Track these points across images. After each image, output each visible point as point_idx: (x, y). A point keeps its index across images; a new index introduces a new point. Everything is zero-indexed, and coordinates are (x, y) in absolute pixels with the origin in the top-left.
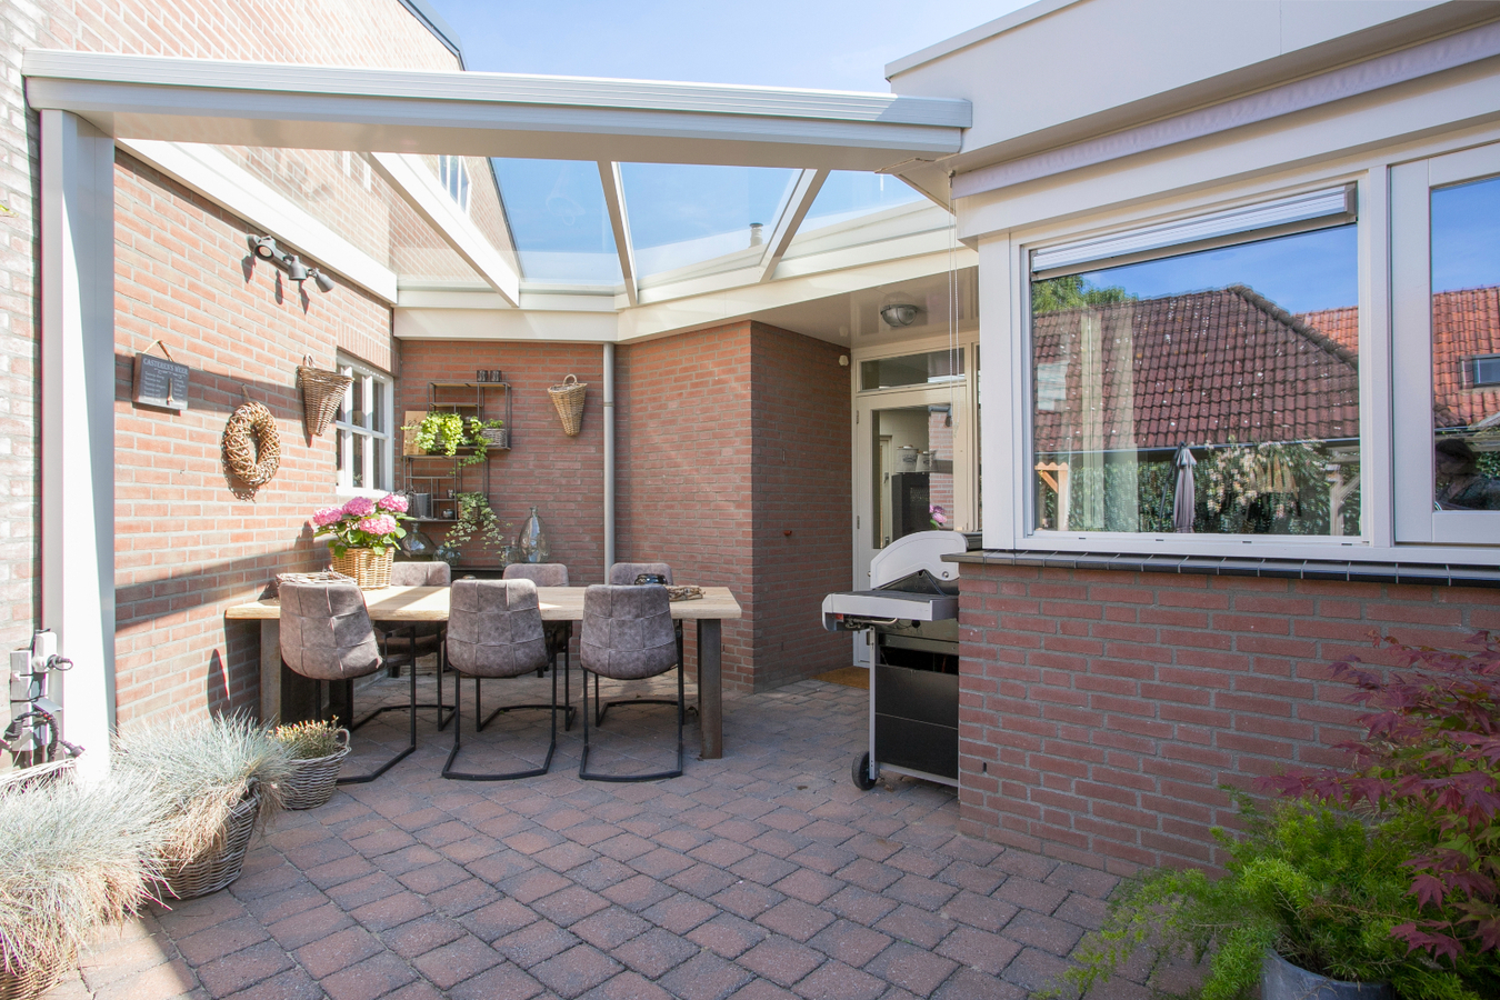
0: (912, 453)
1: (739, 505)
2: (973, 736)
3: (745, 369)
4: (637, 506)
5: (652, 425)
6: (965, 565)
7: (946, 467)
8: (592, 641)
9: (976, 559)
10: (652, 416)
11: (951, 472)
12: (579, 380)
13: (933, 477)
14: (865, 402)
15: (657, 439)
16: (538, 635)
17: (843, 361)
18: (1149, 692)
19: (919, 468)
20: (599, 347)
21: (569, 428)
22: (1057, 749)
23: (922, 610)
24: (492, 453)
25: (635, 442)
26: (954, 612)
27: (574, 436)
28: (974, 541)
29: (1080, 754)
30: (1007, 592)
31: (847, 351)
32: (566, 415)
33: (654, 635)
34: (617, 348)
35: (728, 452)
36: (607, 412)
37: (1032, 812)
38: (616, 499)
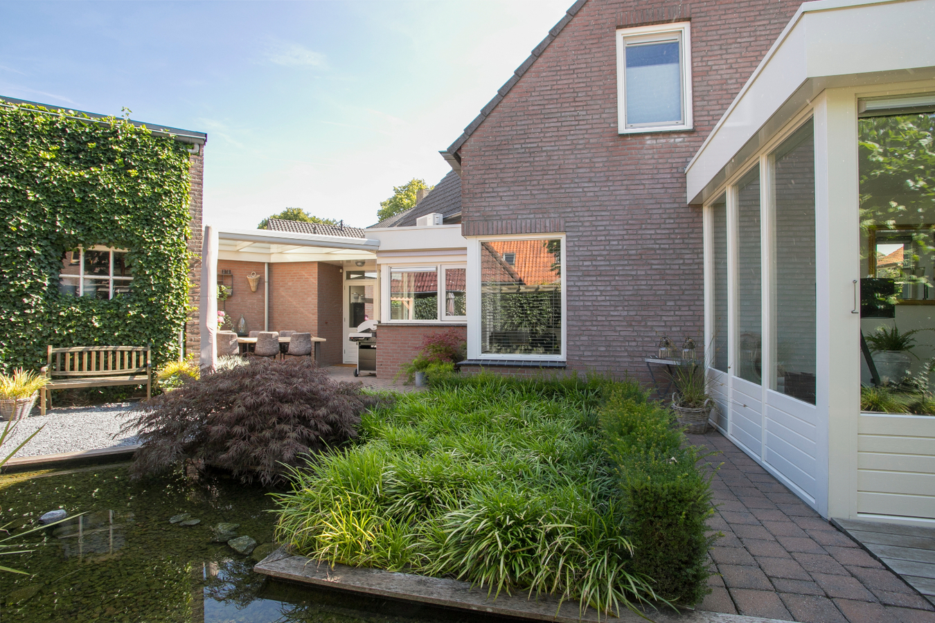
0: (357, 296)
1: (313, 314)
2: (379, 360)
3: (316, 275)
4: (276, 315)
5: (282, 289)
6: (378, 326)
7: (371, 301)
8: (293, 346)
9: (380, 326)
10: (282, 286)
11: (373, 303)
12: (257, 274)
13: (366, 304)
14: (346, 284)
15: (283, 294)
16: (278, 345)
17: (341, 271)
18: (408, 347)
19: (360, 301)
20: (264, 263)
21: (253, 289)
22: (394, 359)
23: (369, 335)
24: (229, 297)
25: (275, 294)
26: (376, 336)
27: (254, 292)
28: (379, 322)
29: (398, 359)
30: (386, 331)
31: (342, 268)
32: (253, 285)
33: (307, 344)
34: (269, 264)
35: (309, 299)
36: (266, 284)
37: (389, 372)
38: (269, 312)
